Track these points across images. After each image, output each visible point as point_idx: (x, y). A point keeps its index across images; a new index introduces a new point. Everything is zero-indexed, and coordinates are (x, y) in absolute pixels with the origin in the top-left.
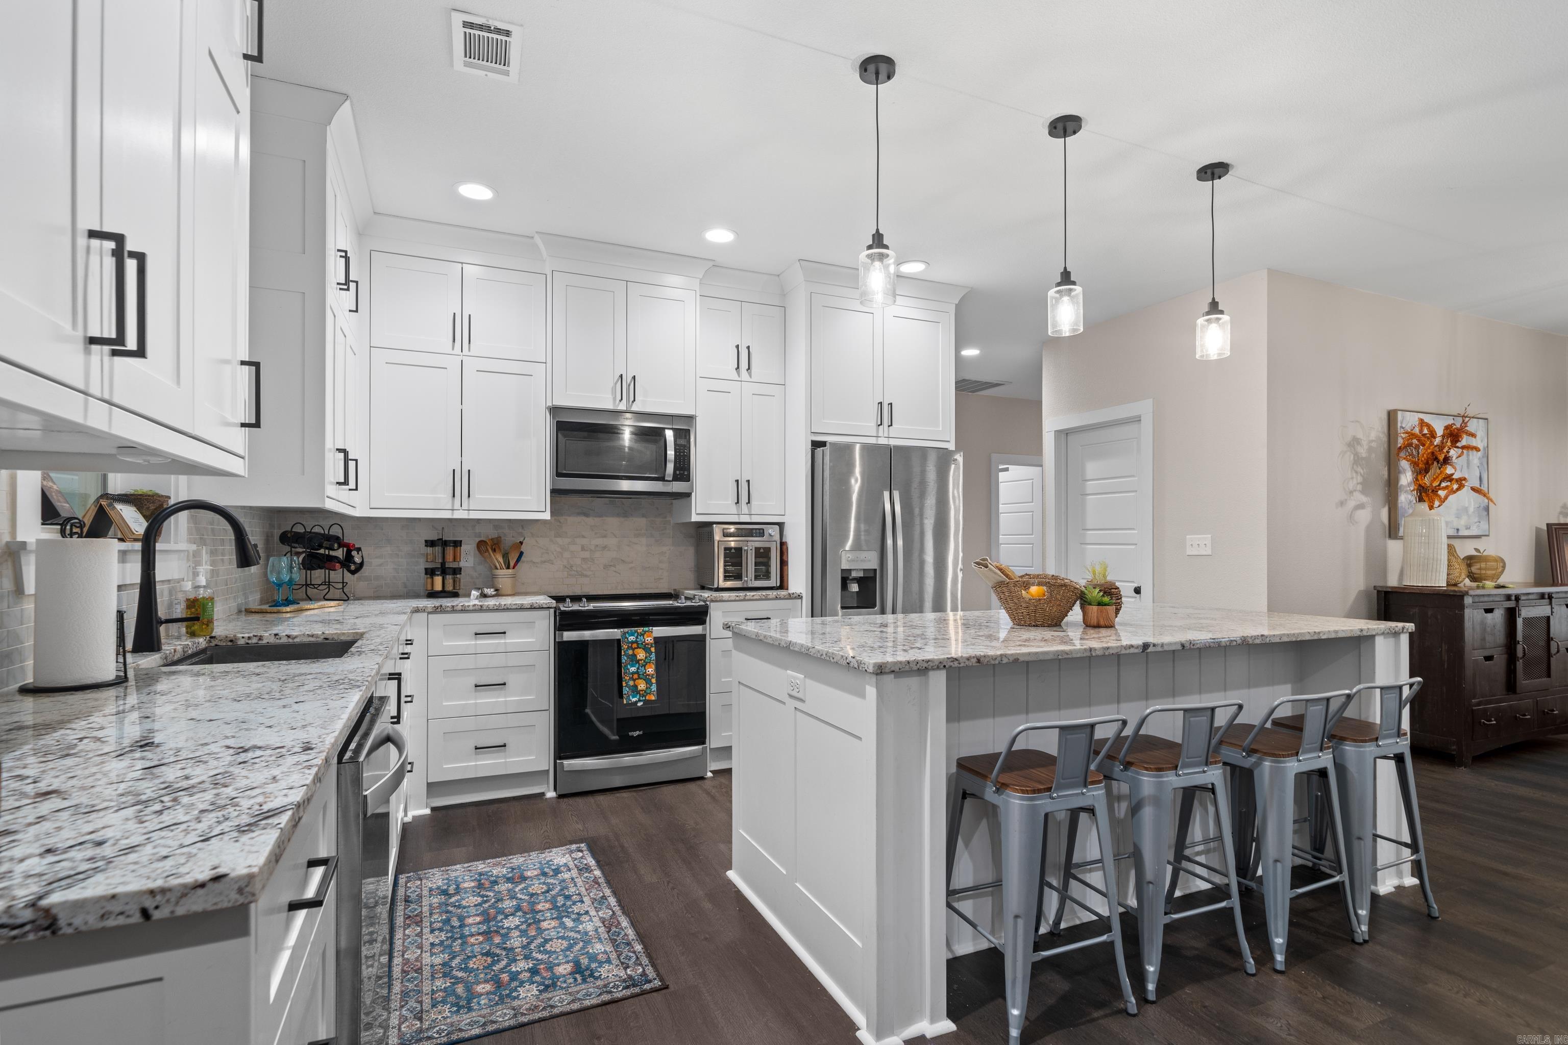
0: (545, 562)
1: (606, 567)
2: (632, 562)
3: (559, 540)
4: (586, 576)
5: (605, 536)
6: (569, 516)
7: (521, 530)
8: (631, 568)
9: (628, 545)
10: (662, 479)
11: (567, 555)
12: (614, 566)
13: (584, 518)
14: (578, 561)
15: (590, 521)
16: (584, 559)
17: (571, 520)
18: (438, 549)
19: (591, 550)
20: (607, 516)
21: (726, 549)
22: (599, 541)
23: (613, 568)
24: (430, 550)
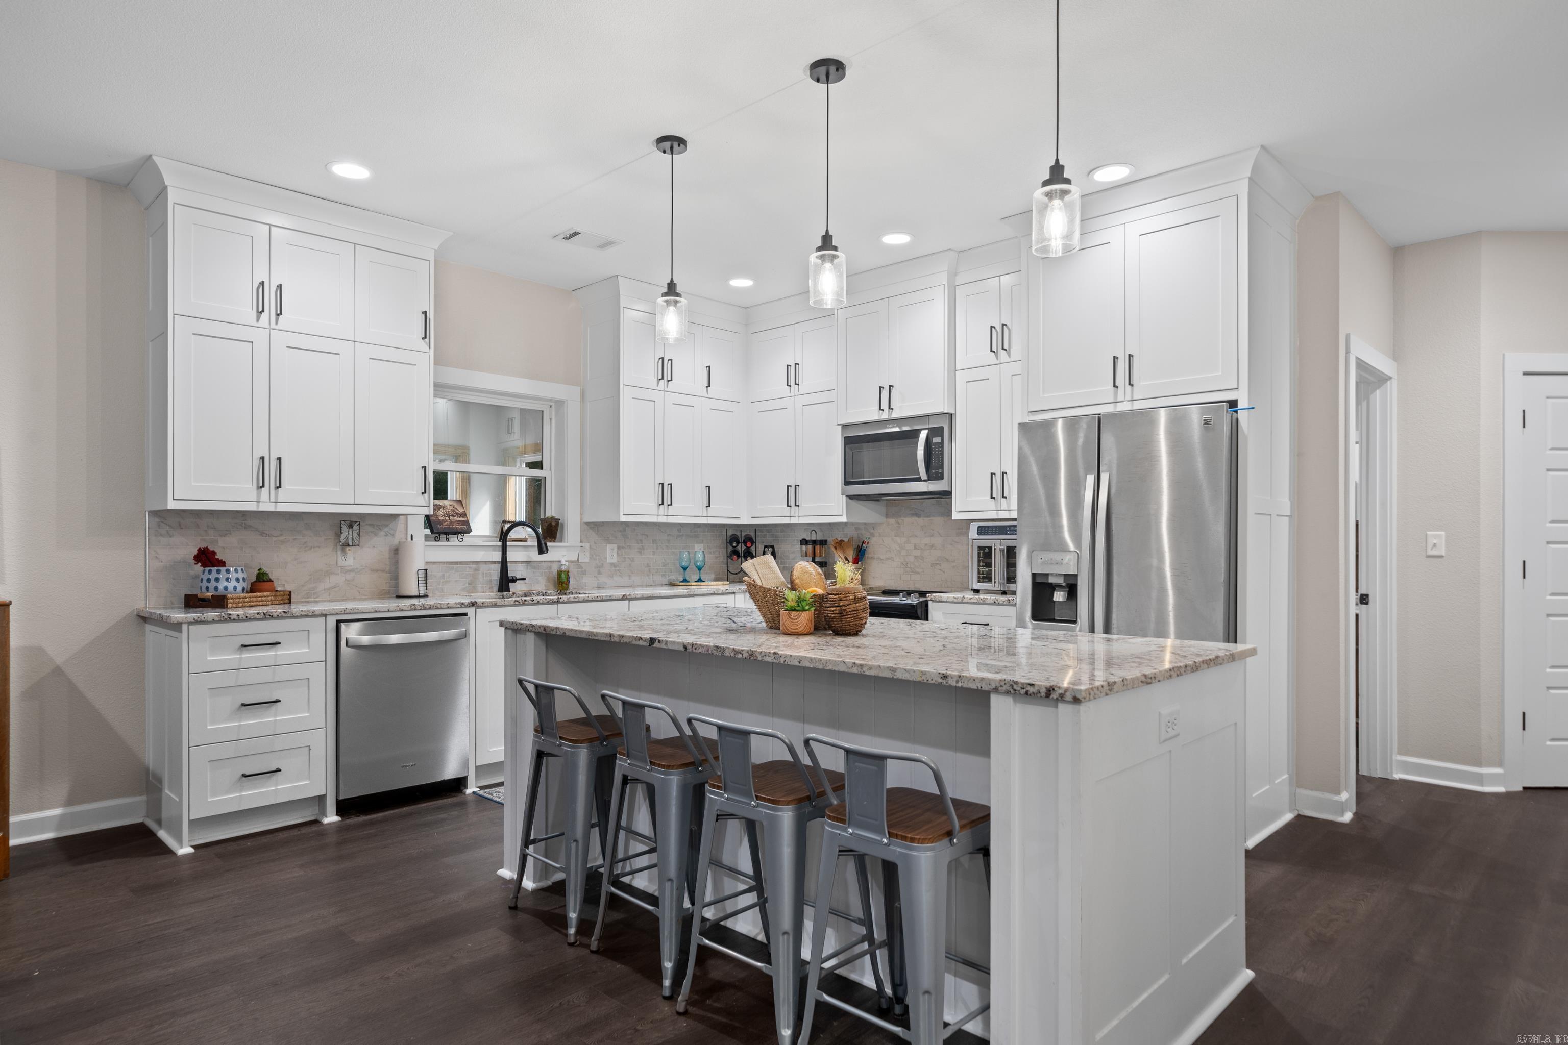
0: (889, 559)
1: (933, 565)
2: (954, 561)
3: (898, 539)
4: (918, 573)
5: (932, 536)
6: (905, 517)
7: (872, 531)
8: (954, 567)
9: (952, 544)
10: (919, 480)
11: (904, 553)
12: (940, 564)
13: (917, 519)
14: (911, 559)
15: (921, 521)
16: (916, 557)
17: (908, 520)
18: (810, 547)
19: (922, 549)
20: (934, 516)
21: (980, 548)
22: (927, 540)
23: (938, 567)
24: (804, 547)
